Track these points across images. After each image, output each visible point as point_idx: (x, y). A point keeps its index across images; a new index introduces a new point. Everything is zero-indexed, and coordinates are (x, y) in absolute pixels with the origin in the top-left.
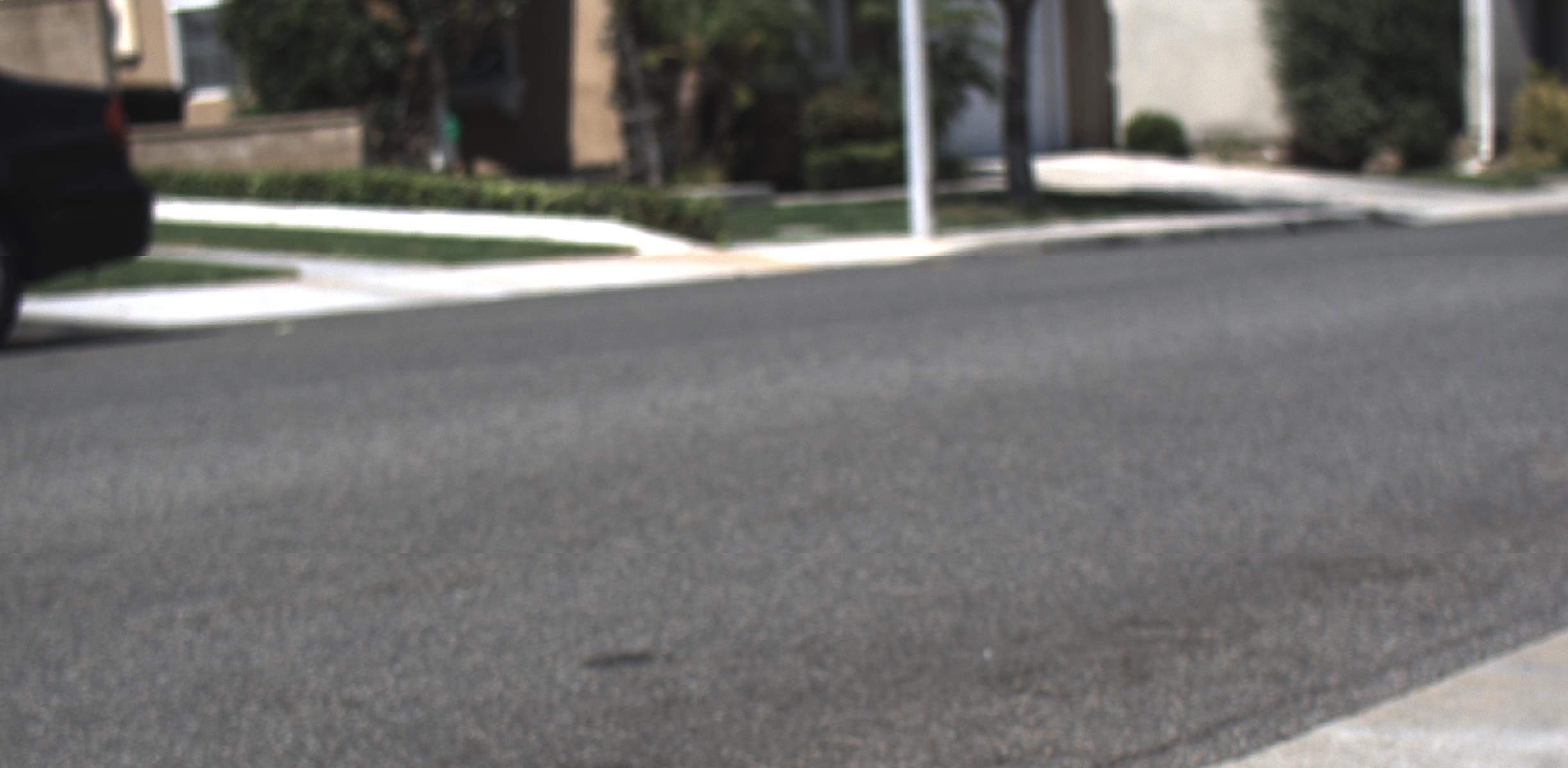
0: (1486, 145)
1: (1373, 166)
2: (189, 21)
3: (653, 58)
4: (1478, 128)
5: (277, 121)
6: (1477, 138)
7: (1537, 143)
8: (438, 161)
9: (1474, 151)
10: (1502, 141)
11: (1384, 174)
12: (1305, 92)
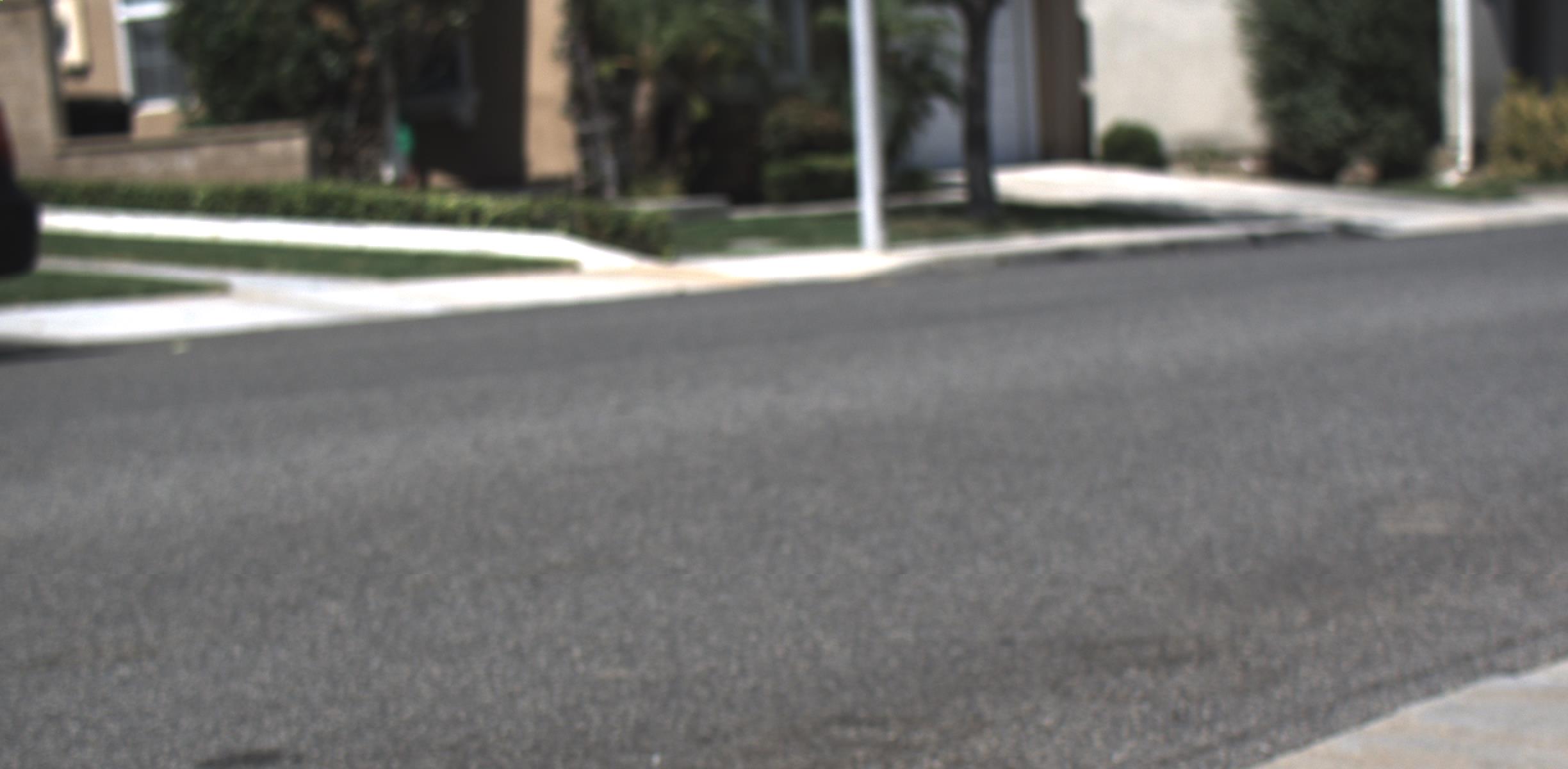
0: (1464, 156)
1: (1347, 176)
2: (138, 31)
3: (606, 69)
4: (1456, 138)
5: (226, 132)
6: (1456, 148)
7: (1516, 153)
8: (389, 173)
9: (1453, 162)
10: (1481, 152)
11: (1359, 185)
12: (1281, 102)
